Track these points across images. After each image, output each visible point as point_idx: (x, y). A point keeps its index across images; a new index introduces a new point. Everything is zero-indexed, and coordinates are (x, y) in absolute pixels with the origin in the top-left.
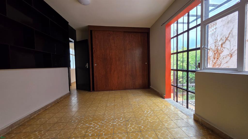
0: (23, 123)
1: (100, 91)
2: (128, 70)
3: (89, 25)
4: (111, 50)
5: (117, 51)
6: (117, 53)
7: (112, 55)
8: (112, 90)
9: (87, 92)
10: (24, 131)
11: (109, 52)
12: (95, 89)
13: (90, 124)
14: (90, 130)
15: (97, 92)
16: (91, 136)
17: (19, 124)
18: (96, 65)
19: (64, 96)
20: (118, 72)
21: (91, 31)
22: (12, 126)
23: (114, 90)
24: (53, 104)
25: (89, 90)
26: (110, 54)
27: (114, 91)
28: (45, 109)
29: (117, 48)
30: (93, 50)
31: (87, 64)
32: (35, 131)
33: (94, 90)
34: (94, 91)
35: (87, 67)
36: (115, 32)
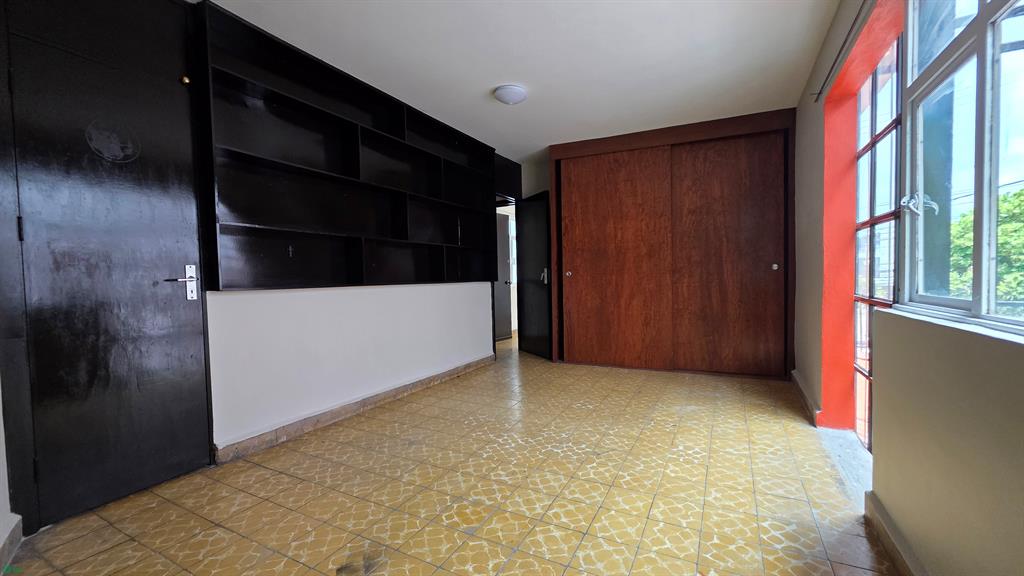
0: (382, 403)
1: (579, 362)
2: (686, 295)
3: (550, 146)
4: (622, 217)
5: (644, 222)
6: (644, 227)
7: (622, 237)
8: (622, 365)
9: (543, 360)
10: (380, 417)
11: (615, 228)
12: (565, 355)
13: (499, 436)
14: (490, 448)
15: (571, 366)
16: (484, 459)
17: (376, 403)
18: (569, 274)
19: (478, 362)
20: (644, 301)
21: (558, 163)
22: (364, 402)
23: (631, 367)
24: (447, 378)
25: (548, 357)
26: (616, 236)
27: (626, 371)
28: (427, 386)
29: (643, 210)
30: (563, 224)
31: (546, 270)
32: (395, 422)
33: (561, 358)
34: (563, 360)
35: (546, 282)
36: (636, 152)
